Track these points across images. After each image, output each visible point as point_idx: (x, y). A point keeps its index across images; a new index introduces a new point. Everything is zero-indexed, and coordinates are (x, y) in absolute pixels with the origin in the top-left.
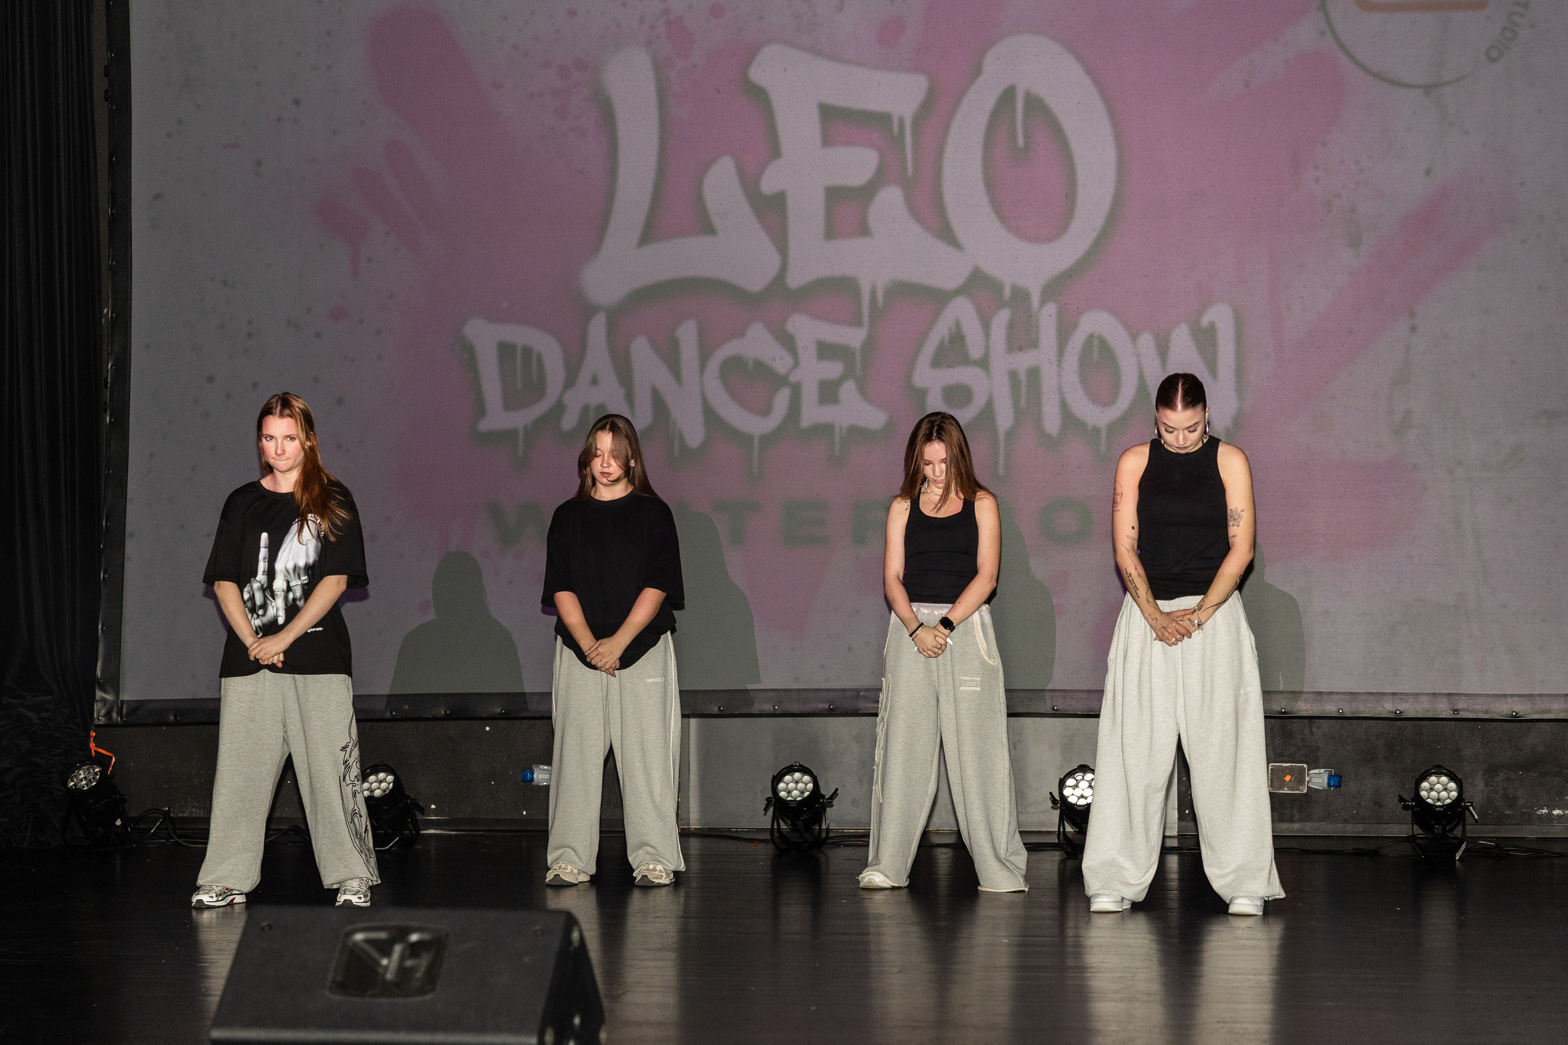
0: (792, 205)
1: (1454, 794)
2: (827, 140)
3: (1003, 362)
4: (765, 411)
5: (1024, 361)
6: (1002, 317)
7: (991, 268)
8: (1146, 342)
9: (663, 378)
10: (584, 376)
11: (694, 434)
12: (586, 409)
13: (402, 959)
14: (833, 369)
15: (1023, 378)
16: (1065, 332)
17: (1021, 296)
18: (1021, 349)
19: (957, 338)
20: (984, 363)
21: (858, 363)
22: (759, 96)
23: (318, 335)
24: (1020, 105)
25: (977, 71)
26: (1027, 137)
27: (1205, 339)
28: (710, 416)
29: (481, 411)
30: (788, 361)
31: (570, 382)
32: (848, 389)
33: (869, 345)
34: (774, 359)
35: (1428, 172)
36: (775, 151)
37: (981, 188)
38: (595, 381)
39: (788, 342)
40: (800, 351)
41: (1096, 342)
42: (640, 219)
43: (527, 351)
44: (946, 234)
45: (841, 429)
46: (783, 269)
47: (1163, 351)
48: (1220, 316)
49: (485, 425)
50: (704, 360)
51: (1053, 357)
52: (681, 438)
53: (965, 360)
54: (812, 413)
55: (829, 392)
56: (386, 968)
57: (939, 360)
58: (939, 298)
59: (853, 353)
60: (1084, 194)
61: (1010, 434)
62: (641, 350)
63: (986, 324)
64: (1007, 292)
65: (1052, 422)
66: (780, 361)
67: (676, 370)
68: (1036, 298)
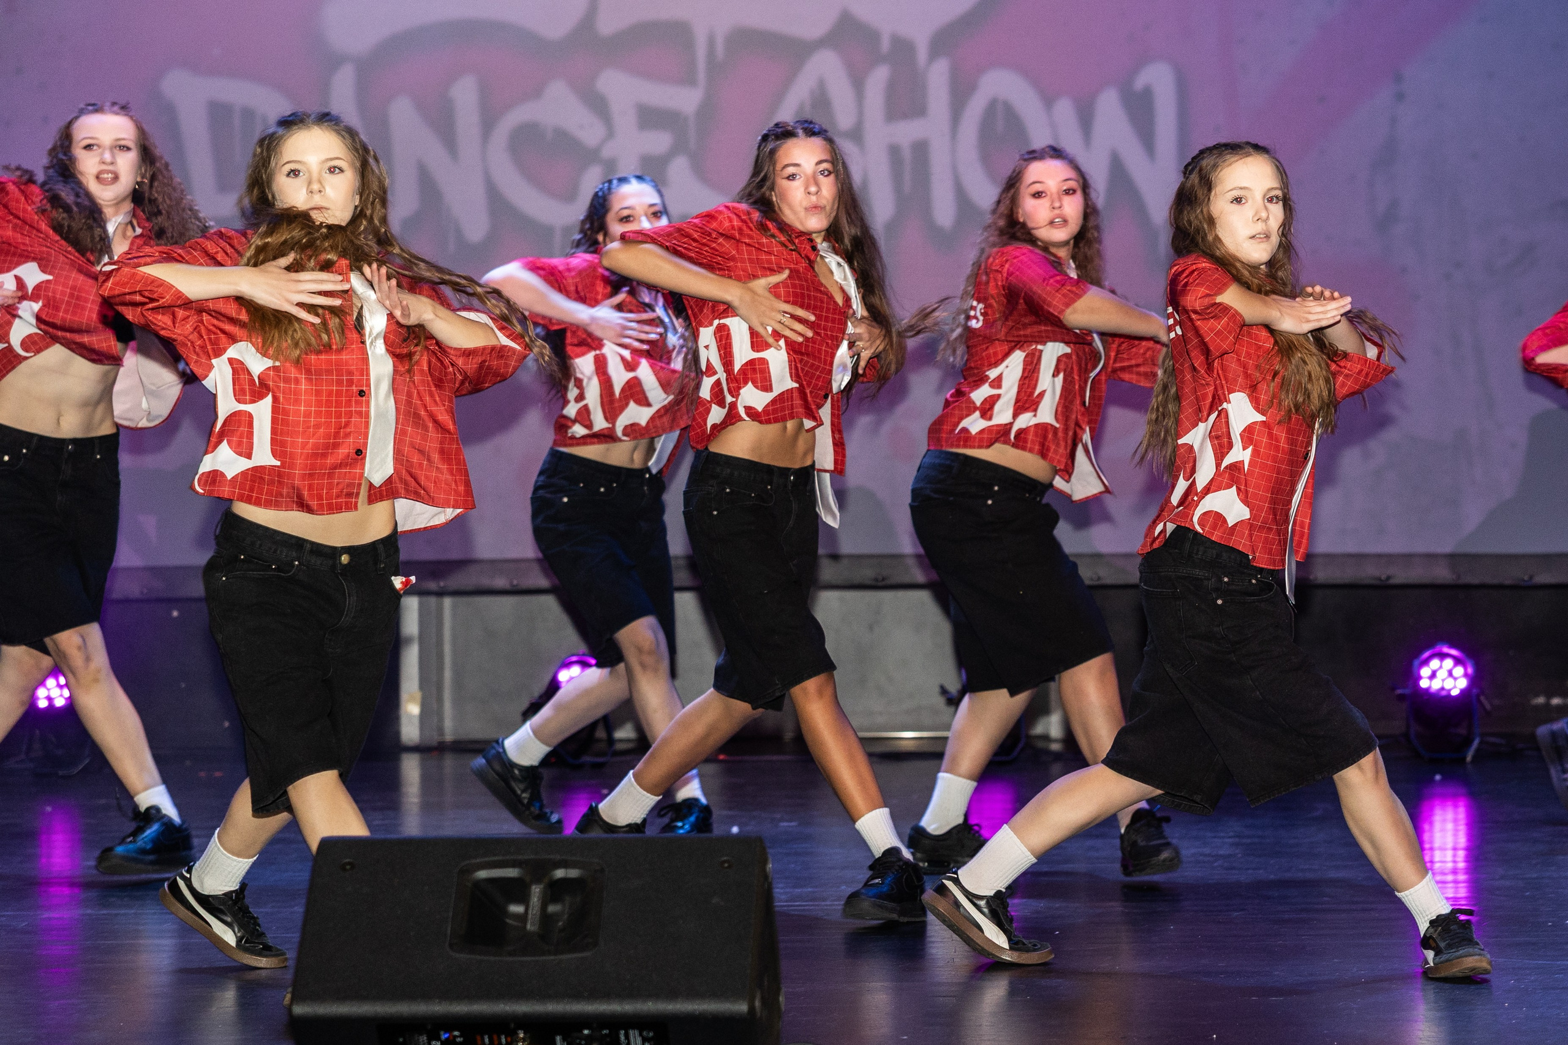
1: (1463, 684)
3: (880, 134)
4: (570, 195)
5: (907, 132)
6: (878, 78)
7: (863, 12)
8: (1065, 109)
9: (434, 154)
11: (477, 226)
14: (659, 142)
15: (907, 154)
16: (961, 93)
17: (903, 48)
18: (904, 117)
19: (820, 101)
20: (857, 135)
21: (691, 133)
27: (1140, 106)
28: (497, 203)
30: (599, 129)
32: (679, 167)
33: (707, 111)
34: (582, 127)
39: (599, 106)
40: (615, 117)
41: (1000, 110)
43: (248, 114)
46: (594, 8)
47: (1086, 120)
48: (1158, 78)
50: (488, 125)
51: (946, 130)
52: (458, 232)
58: (796, 51)
59: (685, 121)
61: (889, 227)
62: (405, 114)
63: (858, 84)
64: (885, 45)
65: (944, 212)
66: (588, 130)
67: (450, 141)
68: (922, 54)
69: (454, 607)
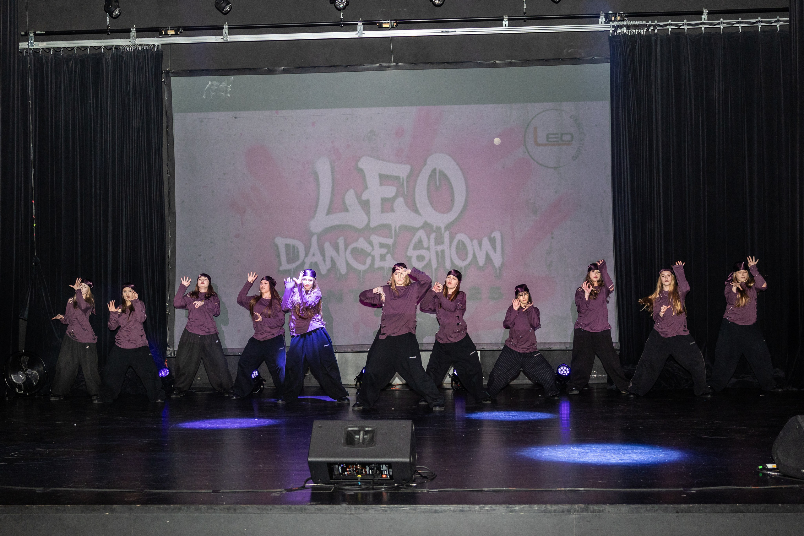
0: (371, 203)
1: (568, 372)
2: (381, 185)
3: (433, 248)
4: (364, 263)
5: (440, 248)
6: (433, 235)
7: (429, 221)
8: (475, 242)
10: (311, 253)
11: (343, 270)
12: (311, 263)
13: (363, 436)
14: (384, 251)
15: (440, 253)
16: (452, 239)
17: (439, 229)
18: (439, 244)
19: (420, 241)
20: (428, 249)
21: (391, 249)
22: (361, 171)
23: (231, 242)
24: (437, 174)
25: (425, 164)
26: (440, 183)
27: (493, 242)
28: (348, 264)
29: (280, 264)
30: (371, 248)
31: (306, 255)
32: (389, 257)
33: (394, 244)
34: (367, 248)
35: (556, 192)
36: (366, 188)
37: (426, 198)
38: (314, 255)
39: (371, 243)
40: (374, 246)
41: (461, 242)
42: (327, 207)
43: (294, 246)
44: (416, 211)
45: (387, 268)
46: (369, 222)
47: (480, 245)
48: (497, 235)
49: (281, 268)
50: (346, 249)
51: (449, 247)
52: (340, 272)
53: (423, 248)
54: (378, 264)
55: (383, 258)
56: (359, 439)
57: (415, 248)
58: (415, 230)
59: (390, 246)
60: (456, 199)
61: (436, 269)
62: (327, 246)
63: (428, 237)
64: (435, 228)
65: (448, 265)
66: (369, 249)
67: (338, 252)
68: (443, 230)
69: (339, 355)
